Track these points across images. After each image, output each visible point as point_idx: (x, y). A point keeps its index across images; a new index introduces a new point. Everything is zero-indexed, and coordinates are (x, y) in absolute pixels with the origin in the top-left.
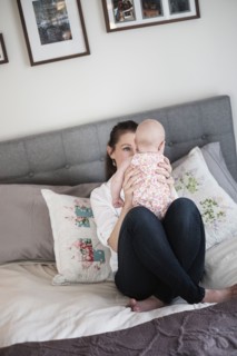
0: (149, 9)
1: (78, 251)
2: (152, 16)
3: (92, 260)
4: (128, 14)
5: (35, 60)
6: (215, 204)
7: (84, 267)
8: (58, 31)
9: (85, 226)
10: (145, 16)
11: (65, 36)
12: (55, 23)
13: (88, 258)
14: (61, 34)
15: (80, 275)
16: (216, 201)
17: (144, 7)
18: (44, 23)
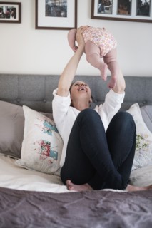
0: (122, 9)
1: (40, 146)
2: (123, 14)
3: (48, 155)
4: (108, 9)
5: (39, 25)
6: (142, 138)
7: (41, 158)
8: (58, 10)
9: (49, 134)
10: (119, 13)
11: (62, 14)
12: (57, 4)
13: (45, 153)
14: (60, 12)
15: (36, 163)
16: (143, 137)
17: (119, 7)
18: (50, 3)
